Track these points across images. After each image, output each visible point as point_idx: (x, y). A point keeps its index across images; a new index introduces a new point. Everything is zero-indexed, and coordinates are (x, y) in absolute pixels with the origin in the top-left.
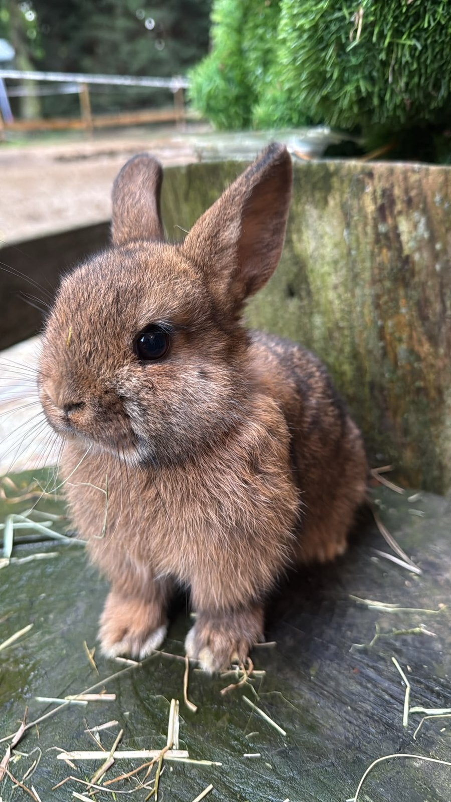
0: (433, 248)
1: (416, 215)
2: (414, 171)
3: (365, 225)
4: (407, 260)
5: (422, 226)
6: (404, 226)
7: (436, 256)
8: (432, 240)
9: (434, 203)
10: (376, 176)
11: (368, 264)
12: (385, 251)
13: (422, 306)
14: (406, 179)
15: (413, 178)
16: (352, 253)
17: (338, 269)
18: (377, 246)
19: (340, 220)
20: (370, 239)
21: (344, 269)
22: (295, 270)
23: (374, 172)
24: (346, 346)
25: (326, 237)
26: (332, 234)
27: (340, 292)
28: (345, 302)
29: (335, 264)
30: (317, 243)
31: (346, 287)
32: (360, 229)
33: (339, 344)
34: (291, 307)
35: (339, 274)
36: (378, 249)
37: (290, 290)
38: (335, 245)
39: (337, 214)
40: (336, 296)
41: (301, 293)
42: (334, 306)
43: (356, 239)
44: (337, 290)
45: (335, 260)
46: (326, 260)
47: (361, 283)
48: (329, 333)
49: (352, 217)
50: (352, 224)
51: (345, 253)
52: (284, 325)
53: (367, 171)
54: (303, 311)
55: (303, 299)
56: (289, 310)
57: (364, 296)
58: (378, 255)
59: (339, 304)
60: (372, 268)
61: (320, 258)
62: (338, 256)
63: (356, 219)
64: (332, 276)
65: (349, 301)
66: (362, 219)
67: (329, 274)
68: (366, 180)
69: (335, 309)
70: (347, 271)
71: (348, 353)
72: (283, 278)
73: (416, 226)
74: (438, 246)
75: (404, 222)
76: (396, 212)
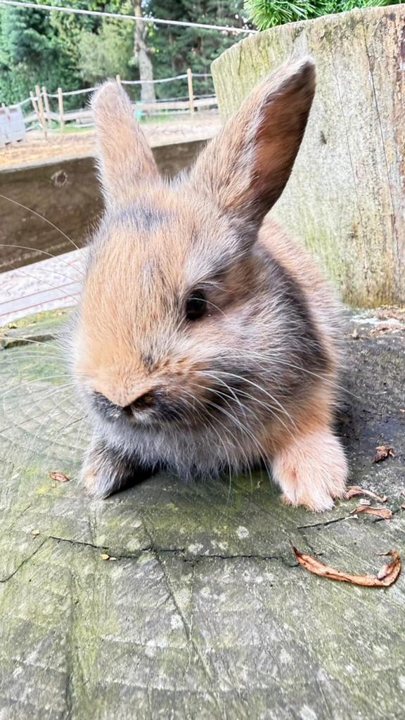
3: (388, 64)
10: (397, 17)
16: (376, 93)
17: (364, 110)
18: (398, 83)
19: (365, 63)
20: (393, 77)
21: (369, 109)
22: (327, 116)
23: (395, 13)
24: (371, 182)
25: (353, 82)
26: (359, 77)
27: (366, 132)
28: (370, 141)
29: (361, 106)
30: (346, 88)
31: (371, 125)
32: (382, 69)
33: (365, 181)
34: (323, 151)
35: (365, 114)
36: (399, 86)
37: (323, 136)
38: (362, 87)
39: (363, 59)
40: (362, 136)
41: (331, 137)
42: (361, 146)
43: (380, 79)
44: (363, 130)
45: (361, 101)
46: (354, 102)
47: (384, 120)
48: (357, 172)
49: (375, 59)
50: (376, 65)
51: (370, 94)
52: (318, 170)
53: (389, 13)
54: (333, 154)
55: (334, 142)
56: (322, 155)
57: (387, 132)
58: (400, 91)
59: (365, 143)
60: (394, 105)
61: (349, 101)
62: (363, 97)
63: (379, 60)
64: (359, 118)
65: (373, 139)
66: (384, 59)
67: (357, 116)
68: (389, 22)
69: (362, 149)
70: (372, 110)
71: (373, 188)
72: (316, 126)
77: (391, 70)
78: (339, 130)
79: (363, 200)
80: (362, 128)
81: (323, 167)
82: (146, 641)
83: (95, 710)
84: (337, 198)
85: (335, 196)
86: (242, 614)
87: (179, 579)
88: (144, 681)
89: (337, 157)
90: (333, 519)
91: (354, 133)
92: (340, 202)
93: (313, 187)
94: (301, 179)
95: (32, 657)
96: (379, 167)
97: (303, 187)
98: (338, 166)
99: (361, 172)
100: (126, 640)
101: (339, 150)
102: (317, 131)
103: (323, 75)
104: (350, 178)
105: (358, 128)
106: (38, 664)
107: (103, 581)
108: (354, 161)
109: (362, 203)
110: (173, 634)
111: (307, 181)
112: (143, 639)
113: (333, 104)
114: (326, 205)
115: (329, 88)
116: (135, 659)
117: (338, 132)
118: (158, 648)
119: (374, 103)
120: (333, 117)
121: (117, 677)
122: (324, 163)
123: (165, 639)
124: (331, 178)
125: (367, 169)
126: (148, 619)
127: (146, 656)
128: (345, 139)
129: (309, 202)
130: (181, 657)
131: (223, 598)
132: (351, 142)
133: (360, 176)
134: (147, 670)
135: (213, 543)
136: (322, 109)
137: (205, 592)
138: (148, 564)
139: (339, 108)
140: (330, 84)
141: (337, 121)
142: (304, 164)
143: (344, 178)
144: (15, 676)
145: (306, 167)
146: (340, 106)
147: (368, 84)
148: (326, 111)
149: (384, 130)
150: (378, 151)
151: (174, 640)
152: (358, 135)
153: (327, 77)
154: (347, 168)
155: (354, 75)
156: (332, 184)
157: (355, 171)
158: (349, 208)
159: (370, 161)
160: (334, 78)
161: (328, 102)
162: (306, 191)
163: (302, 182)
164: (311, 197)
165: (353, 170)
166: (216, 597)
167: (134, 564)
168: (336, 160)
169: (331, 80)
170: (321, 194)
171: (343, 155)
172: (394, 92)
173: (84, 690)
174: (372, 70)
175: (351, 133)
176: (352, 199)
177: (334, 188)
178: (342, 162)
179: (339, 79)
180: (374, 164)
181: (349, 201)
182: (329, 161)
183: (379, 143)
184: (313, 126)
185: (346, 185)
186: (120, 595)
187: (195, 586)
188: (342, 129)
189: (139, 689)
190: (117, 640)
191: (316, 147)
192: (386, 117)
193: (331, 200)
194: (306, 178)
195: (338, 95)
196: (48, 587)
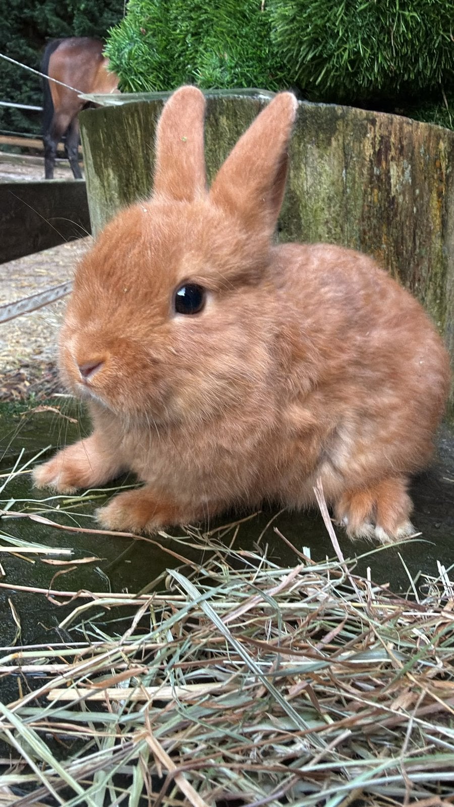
0: (414, 191)
1: (405, 163)
2: (408, 123)
3: (363, 165)
4: (392, 201)
5: (407, 172)
6: (394, 171)
7: (414, 200)
8: (414, 185)
9: (419, 153)
10: (378, 124)
11: (360, 202)
12: (376, 191)
13: (398, 243)
14: (401, 129)
15: (407, 129)
16: (348, 190)
17: (332, 204)
18: (370, 186)
19: (341, 160)
20: (366, 178)
21: (338, 205)
23: (377, 119)
25: (324, 175)
26: (331, 172)
27: (331, 227)
28: (334, 236)
29: (330, 200)
30: (315, 180)
31: (337, 222)
32: (357, 169)
35: (333, 210)
36: (371, 189)
38: (333, 182)
39: (339, 155)
40: (326, 230)
41: (291, 227)
43: (354, 179)
44: (329, 224)
45: (331, 196)
46: (322, 196)
47: (352, 219)
49: (352, 157)
50: (351, 163)
51: (341, 191)
53: (371, 118)
55: (292, 232)
57: (352, 229)
58: (371, 194)
59: (330, 237)
60: (363, 206)
61: (317, 193)
62: (334, 193)
63: (355, 159)
64: (326, 211)
65: (337, 234)
66: (360, 160)
67: (323, 209)
68: (369, 126)
70: (340, 207)
73: (403, 172)
74: (417, 191)
75: (395, 167)
76: (390, 158)
77: (365, 172)
80: (327, 222)
105: (323, 221)
119: (344, 200)
128: (306, 231)
132: (313, 235)
146: (306, 197)
147: (341, 180)
149: (349, 228)
152: (322, 229)
155: (327, 168)
160: (302, 167)
169: (298, 168)
172: (365, 193)
174: (347, 167)
175: (314, 226)
179: (309, 169)
183: (343, 239)
192: (353, 215)
195: (303, 184)
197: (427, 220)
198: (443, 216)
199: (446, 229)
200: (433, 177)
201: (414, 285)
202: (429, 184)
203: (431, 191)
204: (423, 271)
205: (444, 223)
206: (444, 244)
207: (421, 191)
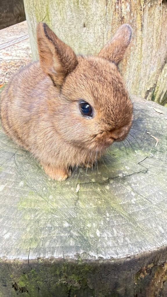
0: (131, 14)
1: (127, 4)
3: (112, 5)
4: (123, 18)
5: (128, 8)
7: (131, 17)
8: (131, 12)
12: (117, 14)
16: (107, 14)
17: (102, 18)
18: (115, 12)
19: (104, 2)
20: (113, 9)
21: (104, 19)
22: (87, 18)
24: (101, 44)
25: (99, 8)
26: (101, 7)
27: (102, 26)
28: (103, 30)
29: (101, 17)
30: (96, 9)
31: (104, 25)
32: (110, 6)
33: (99, 44)
34: (84, 30)
35: (102, 20)
36: (115, 13)
37: (84, 24)
38: (102, 10)
40: (100, 27)
41: (88, 26)
42: (99, 31)
43: (109, 9)
44: (101, 26)
45: (101, 15)
46: (98, 15)
47: (109, 24)
48: (97, 40)
49: (108, 2)
50: (108, 4)
51: (105, 14)
52: (81, 36)
54: (88, 32)
55: (89, 28)
56: (83, 31)
57: (109, 28)
58: (115, 15)
59: (101, 30)
60: (113, 19)
61: (97, 14)
62: (102, 14)
63: (110, 2)
64: (100, 21)
65: (104, 30)
66: (111, 2)
67: (99, 20)
69: (99, 32)
70: (105, 19)
71: (102, 47)
72: (82, 20)
73: (127, 7)
74: (132, 15)
75: (124, 5)
76: (122, 2)
77: (113, 7)
78: (91, 24)
79: (98, 50)
80: (100, 25)
81: (84, 36)
82: (131, 201)
83: (134, 219)
84: (88, 48)
85: (87, 47)
86: (146, 187)
87: (124, 184)
88: (139, 209)
89: (90, 33)
90: (144, 159)
91: (97, 26)
92: (89, 49)
93: (78, 43)
94: (73, 39)
95: (108, 215)
96: (105, 39)
97: (74, 42)
98: (90, 37)
99: (98, 40)
100: (126, 202)
101: (90, 31)
102: (82, 22)
103: (88, 2)
104: (94, 42)
105: (99, 24)
106: (111, 215)
107: (106, 191)
108: (96, 36)
109: (97, 51)
110: (136, 197)
111: (76, 40)
112: (130, 200)
113: (90, 14)
114: (83, 50)
115: (89, 8)
116: (132, 205)
117: (91, 25)
118: (134, 201)
119: (106, 17)
120: (90, 19)
121: (132, 211)
122: (84, 34)
123: (134, 198)
124: (86, 40)
125: (100, 40)
126: (126, 196)
127: (134, 204)
128: (93, 28)
129: (76, 48)
130: (141, 201)
131: (138, 185)
132: (96, 29)
133: (97, 41)
134: (137, 206)
135: (123, 172)
136: (86, 14)
137: (133, 185)
138: (113, 183)
139: (92, 16)
140: (90, 6)
141: (91, 20)
142: (75, 33)
143: (92, 41)
144: (108, 220)
145: (76, 34)
146: (93, 15)
147: (105, 10)
148: (87, 16)
149: (108, 27)
150: (105, 34)
151: (137, 198)
152: (99, 27)
153: (89, 3)
154: (93, 38)
155: (100, 5)
156: (87, 43)
157: (96, 40)
158: (92, 52)
159: (102, 37)
160: (92, 4)
161: (89, 13)
162: (75, 43)
163: (74, 40)
164: (77, 46)
165: (95, 39)
166: (136, 185)
167: (110, 184)
168: (89, 34)
169: (90, 5)
170: (81, 46)
171: (92, 33)
172: (113, 15)
173: (127, 216)
174: (107, 5)
175: (96, 26)
176: (94, 49)
177: (87, 44)
178: (91, 35)
179: (94, 5)
180: (103, 38)
181: (92, 50)
182: (86, 34)
183: (106, 31)
184: (81, 20)
185: (92, 44)
186: (114, 192)
187: (129, 184)
188: (93, 24)
189: (139, 211)
190: (124, 203)
191: (81, 28)
192: (109, 23)
193: (86, 48)
194: (75, 39)
195: (92, 11)
196: (93, 197)
197: (136, 24)
198: (142, 23)
199: (143, 28)
200: (138, 9)
201: (131, 48)
202: (136, 12)
203: (137, 14)
204: (134, 43)
205: (142, 26)
206: (142, 33)
207: (133, 14)
